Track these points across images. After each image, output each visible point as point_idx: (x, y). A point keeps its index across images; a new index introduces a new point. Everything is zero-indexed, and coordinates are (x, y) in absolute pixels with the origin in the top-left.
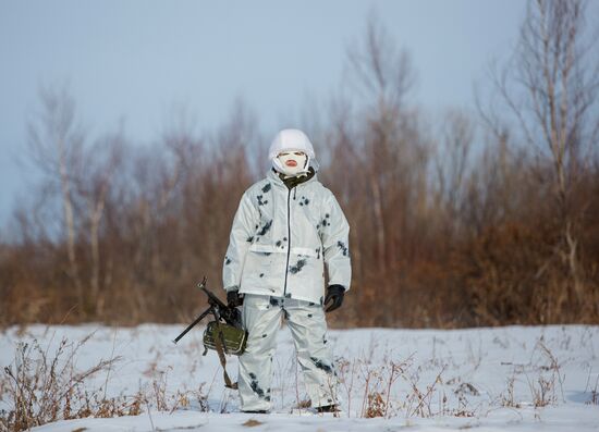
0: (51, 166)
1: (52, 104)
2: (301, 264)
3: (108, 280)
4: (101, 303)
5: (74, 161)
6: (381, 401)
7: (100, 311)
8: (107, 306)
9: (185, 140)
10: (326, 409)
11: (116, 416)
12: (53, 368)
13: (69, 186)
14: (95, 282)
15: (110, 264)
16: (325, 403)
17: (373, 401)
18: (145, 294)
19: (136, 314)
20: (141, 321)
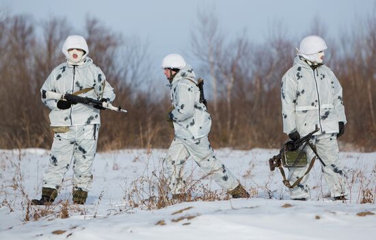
0: (205, 58)
1: (205, 22)
2: (327, 114)
3: (235, 123)
4: (231, 135)
5: (217, 54)
6: (371, 194)
7: (230, 141)
8: (235, 138)
9: (280, 42)
10: (338, 198)
11: (216, 200)
12: (180, 172)
13: (216, 67)
14: (229, 123)
15: (236, 113)
16: (338, 195)
17: (365, 193)
18: (257, 131)
19: (250, 142)
20: (253, 147)
